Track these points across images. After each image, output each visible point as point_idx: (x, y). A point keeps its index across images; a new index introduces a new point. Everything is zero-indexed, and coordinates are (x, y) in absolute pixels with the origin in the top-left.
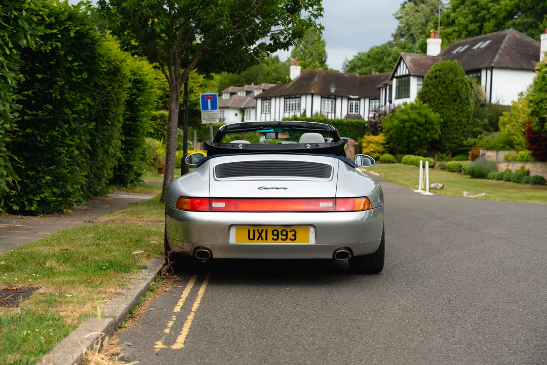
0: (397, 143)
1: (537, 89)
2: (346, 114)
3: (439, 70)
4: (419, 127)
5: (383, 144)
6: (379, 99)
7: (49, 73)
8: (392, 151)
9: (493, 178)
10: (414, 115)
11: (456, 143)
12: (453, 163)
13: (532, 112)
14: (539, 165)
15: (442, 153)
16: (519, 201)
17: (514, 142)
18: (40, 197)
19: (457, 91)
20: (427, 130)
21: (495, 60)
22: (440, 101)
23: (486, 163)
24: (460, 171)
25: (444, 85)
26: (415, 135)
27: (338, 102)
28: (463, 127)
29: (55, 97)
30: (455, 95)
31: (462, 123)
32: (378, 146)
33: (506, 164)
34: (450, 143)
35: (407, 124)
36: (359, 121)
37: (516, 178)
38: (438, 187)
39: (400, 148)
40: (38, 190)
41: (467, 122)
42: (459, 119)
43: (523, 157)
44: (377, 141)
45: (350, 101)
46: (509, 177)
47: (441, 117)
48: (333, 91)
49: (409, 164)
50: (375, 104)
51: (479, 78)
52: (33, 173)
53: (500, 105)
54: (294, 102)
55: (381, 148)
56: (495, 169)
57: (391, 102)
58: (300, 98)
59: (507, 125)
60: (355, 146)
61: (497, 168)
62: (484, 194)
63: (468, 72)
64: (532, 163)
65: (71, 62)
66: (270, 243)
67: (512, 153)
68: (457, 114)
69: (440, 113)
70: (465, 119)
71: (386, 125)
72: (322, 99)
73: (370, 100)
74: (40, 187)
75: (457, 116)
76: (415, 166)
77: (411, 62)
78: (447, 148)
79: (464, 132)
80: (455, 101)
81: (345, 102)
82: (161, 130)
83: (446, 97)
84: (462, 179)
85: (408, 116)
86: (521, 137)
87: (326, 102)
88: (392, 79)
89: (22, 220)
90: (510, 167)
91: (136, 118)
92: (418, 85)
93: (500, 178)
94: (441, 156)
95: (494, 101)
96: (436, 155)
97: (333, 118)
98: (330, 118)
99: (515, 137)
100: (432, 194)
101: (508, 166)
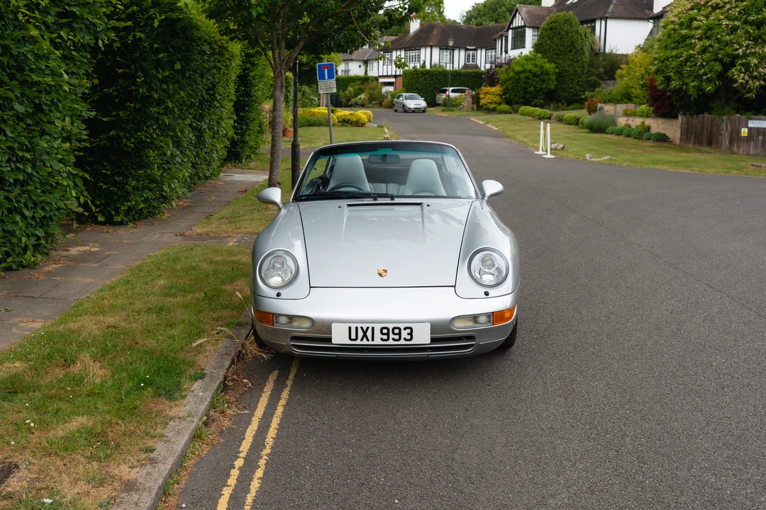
0: (514, 93)
2: (463, 64)
3: (554, 22)
4: (534, 78)
5: (499, 95)
6: (495, 49)
8: (509, 102)
9: (612, 133)
10: (529, 66)
11: (571, 92)
12: (570, 114)
13: (656, 70)
14: (660, 121)
15: (557, 102)
16: (647, 166)
17: (632, 95)
18: (128, 206)
19: (573, 42)
20: (543, 81)
21: (610, 11)
22: (556, 52)
23: (604, 117)
24: (577, 124)
25: (559, 37)
26: (531, 86)
27: (456, 52)
28: (578, 76)
30: (570, 46)
31: (577, 73)
32: (495, 97)
33: (625, 119)
34: (565, 92)
35: (522, 75)
36: (476, 71)
37: (636, 134)
38: (559, 148)
39: (516, 99)
40: (126, 197)
41: (583, 71)
42: (574, 69)
43: (643, 112)
44: (494, 93)
45: (467, 52)
46: (629, 132)
47: (556, 68)
48: (451, 44)
49: (526, 116)
50: (491, 53)
51: (594, 28)
52: (120, 178)
53: (613, 54)
54: (414, 54)
55: (497, 99)
56: (614, 123)
57: (506, 52)
58: (420, 49)
59: (625, 79)
60: (473, 97)
61: (616, 123)
62: (608, 157)
63: (582, 23)
64: (654, 118)
67: (631, 106)
68: (572, 64)
69: (555, 63)
70: (580, 69)
71: (503, 77)
72: (441, 50)
73: (486, 50)
74: (128, 193)
75: (572, 67)
76: (532, 118)
77: (526, 13)
78: (562, 97)
79: (579, 81)
80: (570, 51)
81: (463, 53)
83: (562, 48)
84: (581, 135)
85: (523, 67)
86: (639, 90)
87: (445, 53)
88: (507, 31)
90: (630, 122)
91: (250, 93)
92: (533, 36)
93: (619, 133)
94: (556, 105)
95: (607, 51)
96: (552, 105)
97: (451, 69)
98: (448, 69)
99: (633, 89)
100: (553, 157)
101: (627, 121)
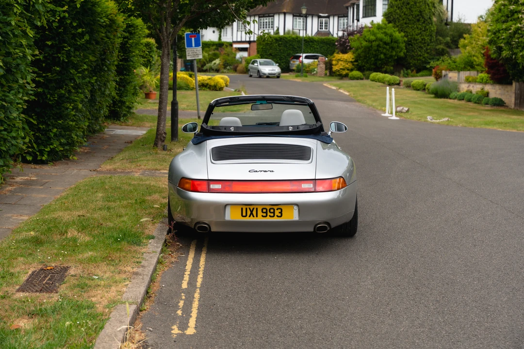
0: (365, 60)
1: (494, 20)
2: (316, 30)
4: (385, 46)
5: (351, 62)
6: (347, 16)
7: (57, 39)
8: (360, 69)
9: (455, 98)
10: (380, 35)
11: (420, 60)
12: (417, 80)
13: (489, 41)
14: (497, 87)
15: (407, 69)
16: (479, 127)
17: (474, 63)
18: (50, 148)
19: (420, 12)
20: (393, 48)
22: (405, 21)
23: (448, 83)
24: (424, 90)
25: (408, 7)
26: (381, 53)
27: (309, 20)
28: (426, 45)
29: (63, 60)
30: (418, 15)
31: (426, 41)
32: (347, 64)
33: (467, 85)
34: (414, 60)
35: (374, 43)
36: (330, 36)
37: (476, 99)
38: (404, 111)
39: (367, 66)
40: (48, 141)
41: (431, 40)
42: (422, 37)
43: (482, 79)
44: (346, 59)
45: (320, 19)
46: (470, 98)
47: (405, 36)
48: (304, 12)
49: (376, 82)
50: (343, 21)
52: (44, 126)
53: (462, 24)
54: (267, 21)
55: (349, 66)
56: (457, 89)
57: (358, 20)
58: (273, 16)
59: (467, 48)
60: (326, 63)
61: (459, 88)
62: (447, 119)
64: (492, 85)
65: (76, 28)
66: (260, 219)
67: (473, 73)
68: (420, 33)
69: (404, 32)
70: (428, 37)
71: (354, 44)
72: (294, 17)
73: (339, 17)
74: (50, 138)
75: (420, 35)
76: (382, 84)
78: (412, 64)
79: (427, 49)
80: (418, 20)
81: (315, 20)
82: (147, 56)
83: (410, 17)
84: (426, 99)
85: (375, 36)
86: (480, 58)
87: (298, 20)
89: (34, 170)
90: (471, 88)
91: (128, 59)
92: (383, 4)
93: (461, 98)
94: (406, 72)
96: (402, 72)
97: (305, 36)
98: (301, 35)
99: (475, 58)
100: (398, 118)
101: (468, 87)
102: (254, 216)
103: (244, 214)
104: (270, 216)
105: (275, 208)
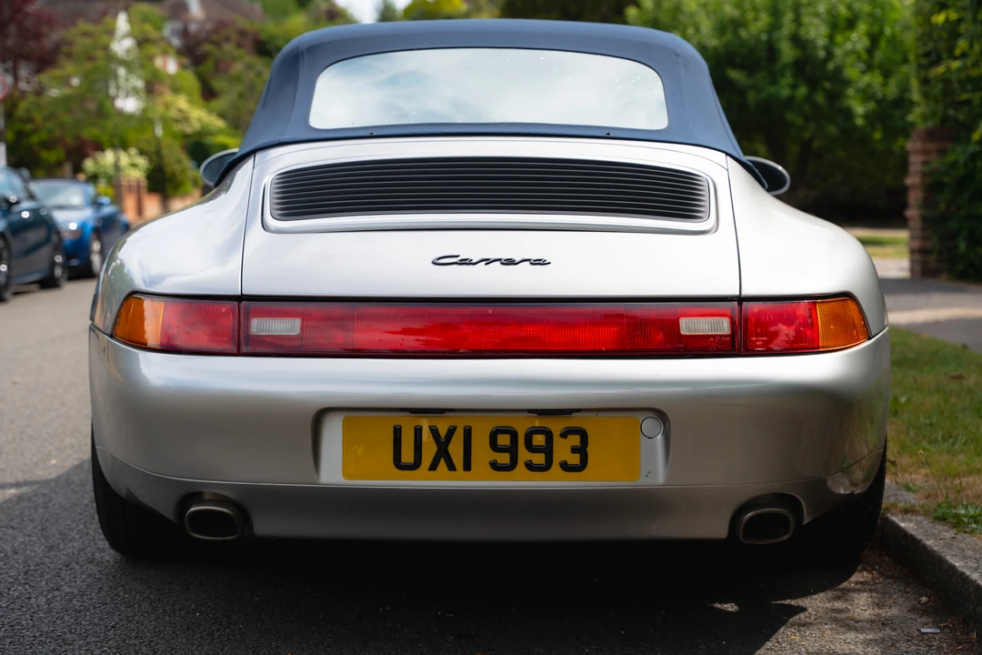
66: (482, 481)
102: (451, 467)
103: (408, 456)
104: (530, 466)
105: (556, 426)
